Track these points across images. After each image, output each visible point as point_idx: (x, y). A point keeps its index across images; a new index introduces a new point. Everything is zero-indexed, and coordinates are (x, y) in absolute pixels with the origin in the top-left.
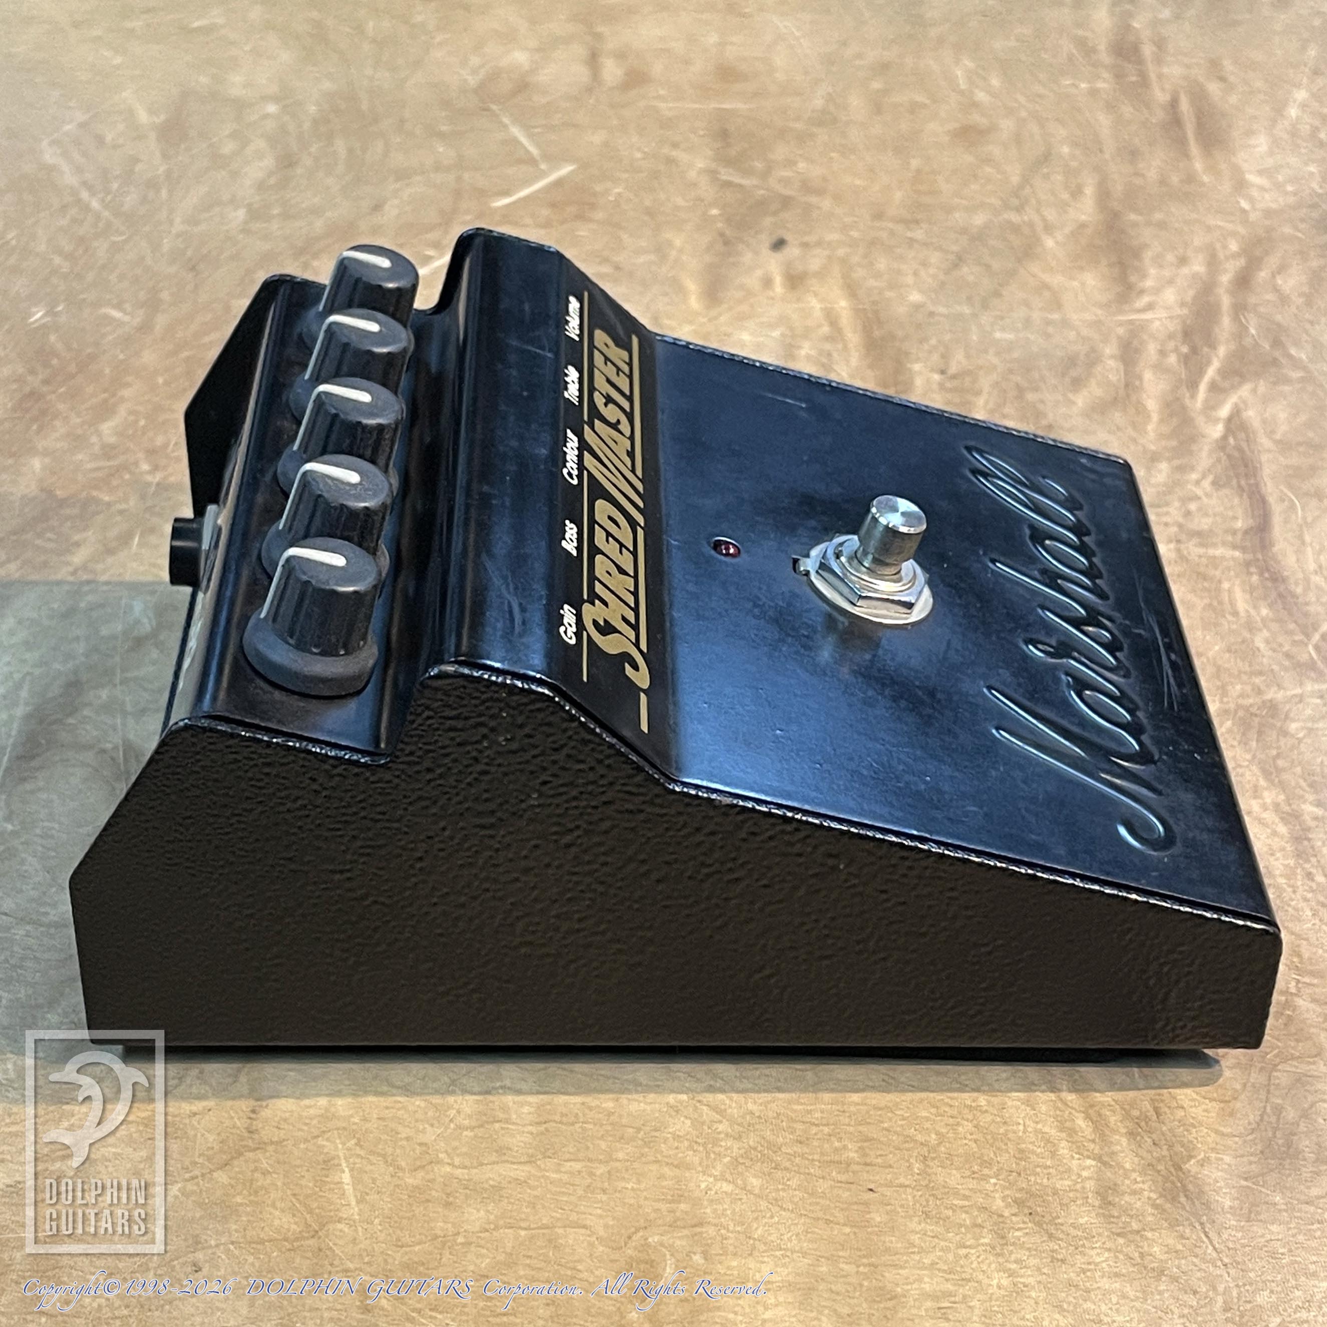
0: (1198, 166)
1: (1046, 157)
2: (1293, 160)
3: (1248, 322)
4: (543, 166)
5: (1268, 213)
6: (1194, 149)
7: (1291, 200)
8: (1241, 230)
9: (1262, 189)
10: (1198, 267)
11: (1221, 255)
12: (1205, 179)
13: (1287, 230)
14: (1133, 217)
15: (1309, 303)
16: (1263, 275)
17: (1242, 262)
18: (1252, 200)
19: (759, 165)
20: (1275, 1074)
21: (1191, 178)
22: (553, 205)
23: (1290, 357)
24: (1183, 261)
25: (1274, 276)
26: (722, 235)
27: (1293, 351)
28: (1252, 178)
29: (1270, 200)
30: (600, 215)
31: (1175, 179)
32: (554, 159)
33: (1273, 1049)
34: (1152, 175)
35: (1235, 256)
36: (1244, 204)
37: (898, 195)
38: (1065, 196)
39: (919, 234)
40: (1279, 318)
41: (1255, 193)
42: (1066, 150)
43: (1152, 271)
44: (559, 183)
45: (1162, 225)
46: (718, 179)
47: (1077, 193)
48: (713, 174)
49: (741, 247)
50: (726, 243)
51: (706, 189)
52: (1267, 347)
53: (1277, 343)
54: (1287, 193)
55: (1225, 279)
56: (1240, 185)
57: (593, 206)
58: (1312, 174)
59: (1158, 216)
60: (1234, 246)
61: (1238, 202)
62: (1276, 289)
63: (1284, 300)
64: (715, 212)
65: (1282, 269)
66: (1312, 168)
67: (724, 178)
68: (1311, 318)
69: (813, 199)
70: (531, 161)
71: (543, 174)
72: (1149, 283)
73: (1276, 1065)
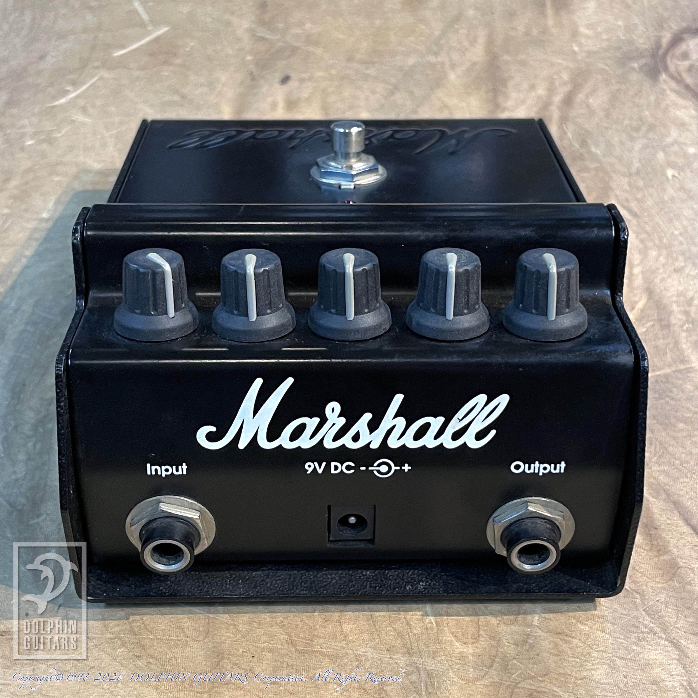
0: (550, 22)
1: (457, 19)
2: (609, 18)
3: (567, 128)
4: (150, 28)
5: (590, 53)
6: (550, 11)
7: (605, 44)
8: (571, 65)
9: (587, 37)
10: (541, 91)
11: (557, 83)
12: (554, 31)
13: (601, 65)
14: (506, 57)
15: (607, 116)
16: (580, 97)
17: (568, 88)
18: (580, 45)
19: (281, 25)
20: (516, 690)
21: (545, 31)
22: (151, 55)
23: (590, 152)
24: (533, 87)
25: (587, 97)
26: (251, 73)
27: (593, 149)
28: (583, 30)
29: (590, 45)
30: (178, 61)
31: (535, 32)
32: (156, 23)
33: (517, 670)
34: (521, 29)
35: (565, 84)
36: (576, 49)
37: (365, 44)
38: (466, 44)
39: (372, 71)
40: (586, 126)
41: (583, 41)
42: (471, 12)
43: (514, 95)
44: (157, 39)
45: (523, 63)
46: (255, 35)
47: (473, 42)
48: (252, 32)
49: (262, 82)
50: (253, 79)
51: (246, 43)
52: (577, 146)
53: (583, 143)
54: (603, 40)
55: (557, 99)
56: (575, 34)
57: (175, 55)
58: (620, 26)
59: (522, 57)
60: (565, 76)
61: (572, 46)
62: (588, 106)
63: (591, 113)
64: (249, 58)
65: (594, 91)
66: (620, 23)
67: (259, 34)
68: (606, 125)
69: (311, 49)
70: (142, 25)
71: (149, 33)
72: (510, 103)
73: (518, 683)
